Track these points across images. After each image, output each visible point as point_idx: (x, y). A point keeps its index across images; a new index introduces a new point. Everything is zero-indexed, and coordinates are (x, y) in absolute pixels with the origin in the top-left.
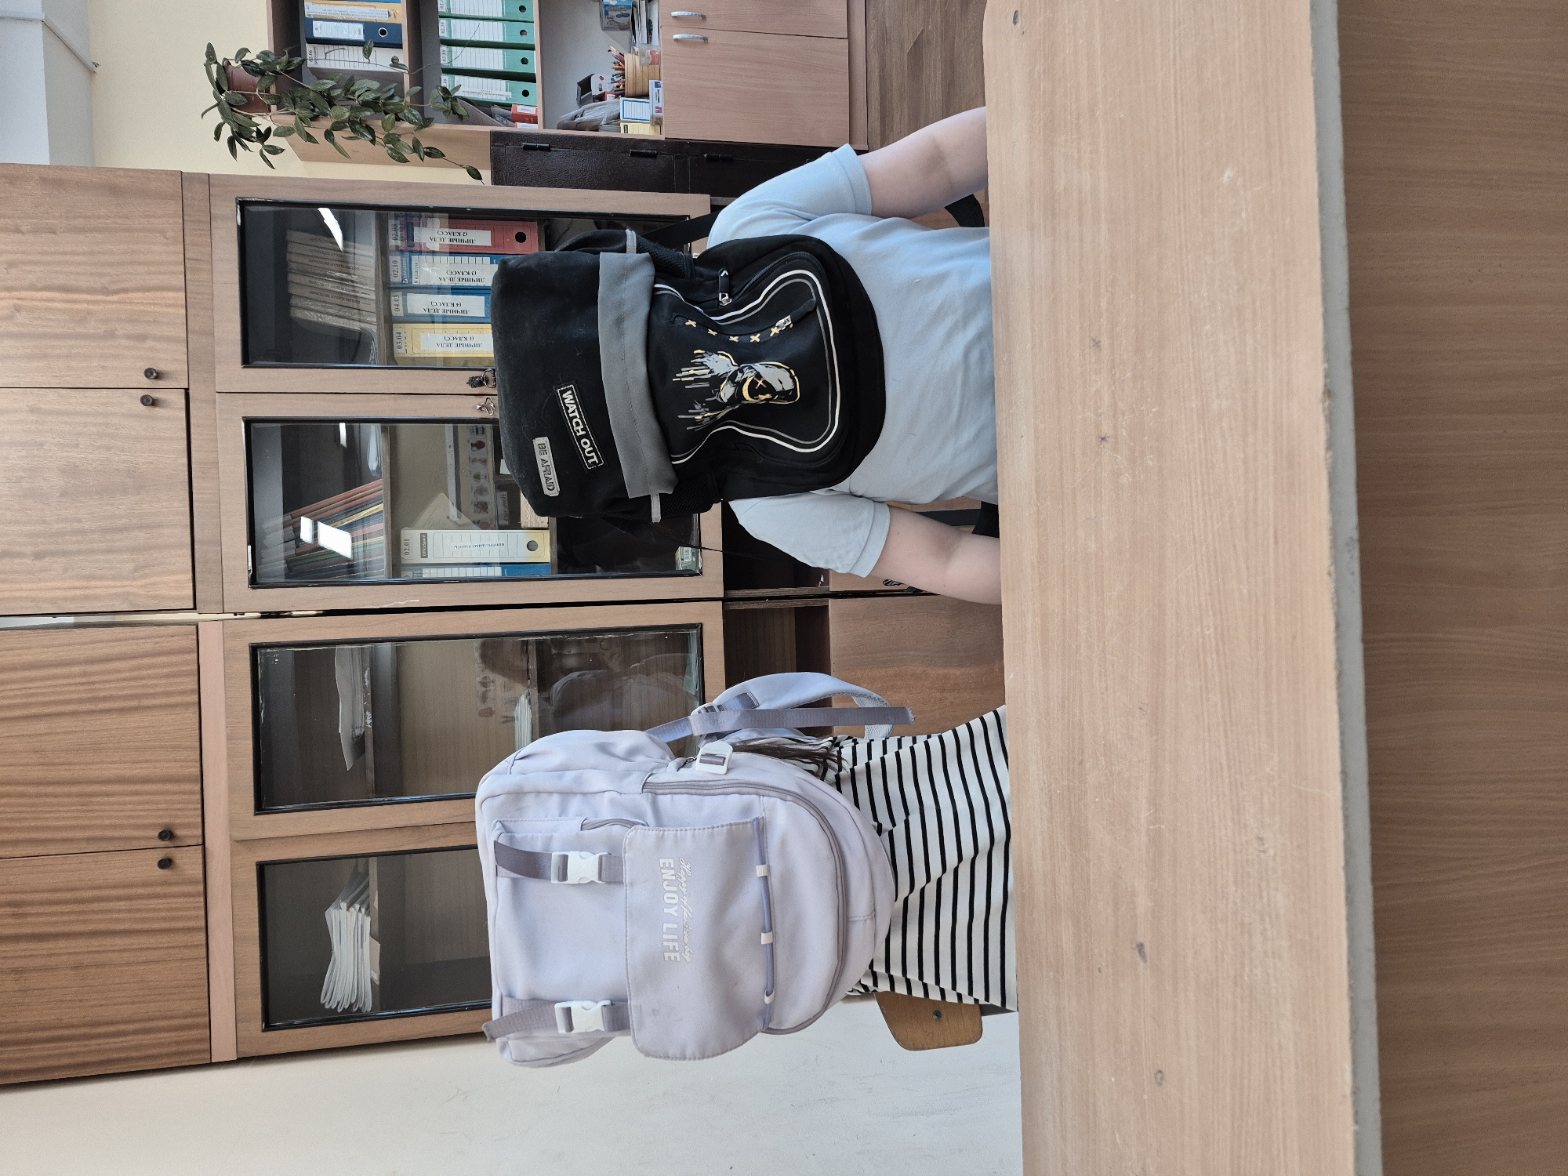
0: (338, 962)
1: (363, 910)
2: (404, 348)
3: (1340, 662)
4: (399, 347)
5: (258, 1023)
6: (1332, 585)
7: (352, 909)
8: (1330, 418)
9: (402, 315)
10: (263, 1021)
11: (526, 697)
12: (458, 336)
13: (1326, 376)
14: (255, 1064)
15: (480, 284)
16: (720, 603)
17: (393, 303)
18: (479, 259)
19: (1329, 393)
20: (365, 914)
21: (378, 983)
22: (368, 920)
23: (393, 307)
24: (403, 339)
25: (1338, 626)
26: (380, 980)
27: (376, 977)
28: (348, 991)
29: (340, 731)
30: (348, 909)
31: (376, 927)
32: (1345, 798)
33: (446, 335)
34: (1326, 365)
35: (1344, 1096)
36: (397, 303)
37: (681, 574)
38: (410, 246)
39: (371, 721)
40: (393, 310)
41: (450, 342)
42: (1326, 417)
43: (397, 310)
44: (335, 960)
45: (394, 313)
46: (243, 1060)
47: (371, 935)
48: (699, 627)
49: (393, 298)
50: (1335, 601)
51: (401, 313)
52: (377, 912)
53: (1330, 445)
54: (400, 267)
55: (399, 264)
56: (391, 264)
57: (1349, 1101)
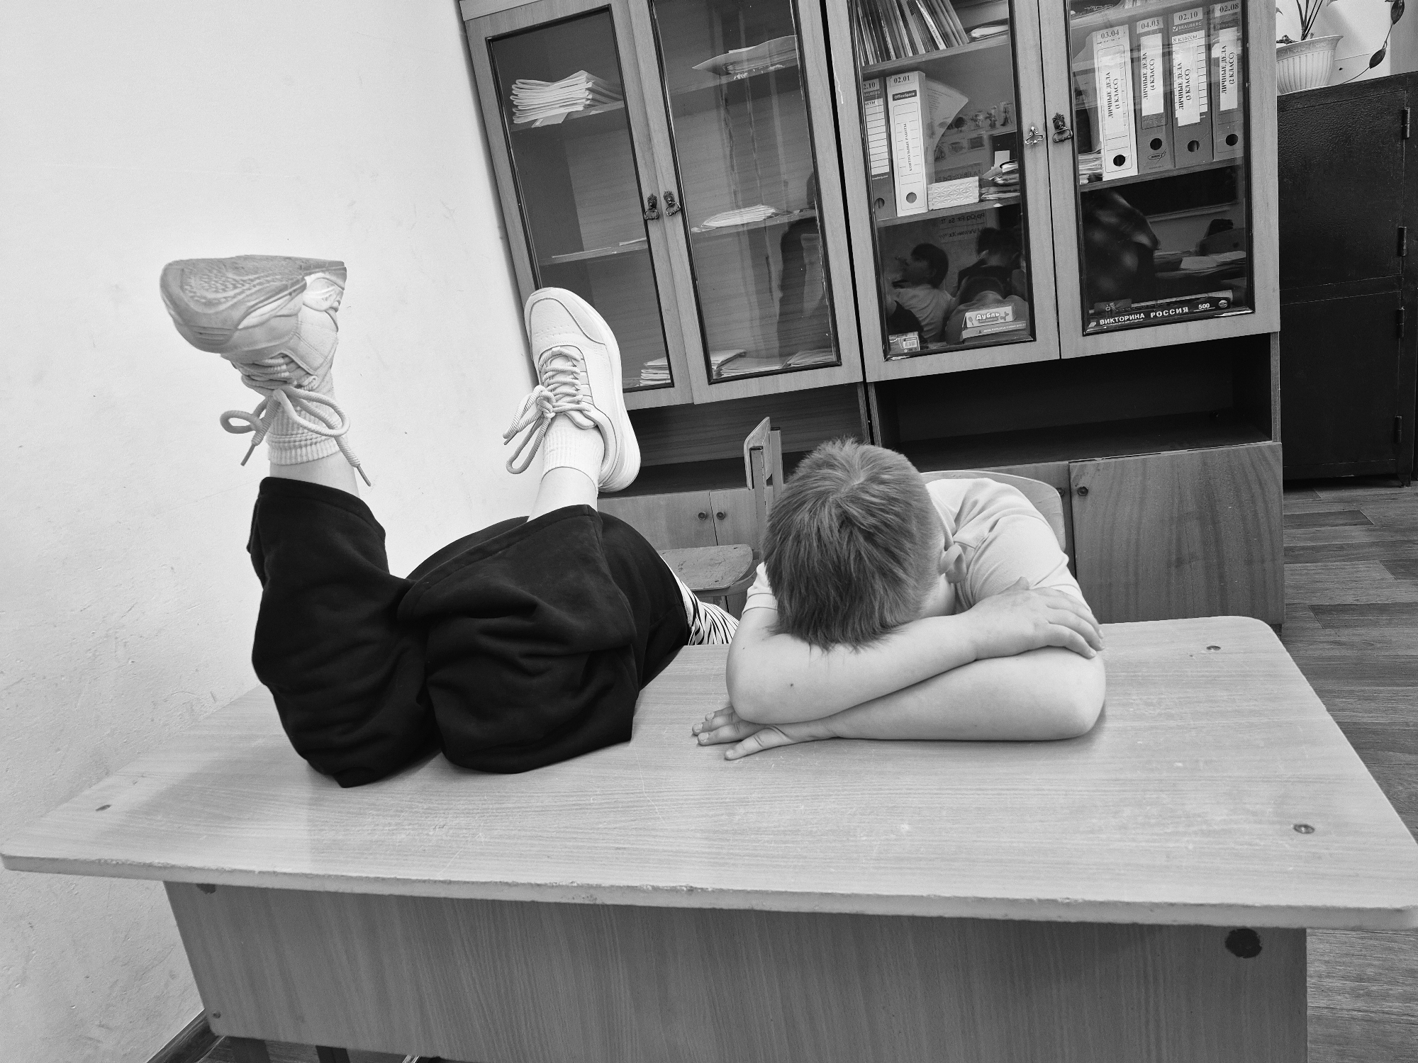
0: (547, 89)
1: (588, 102)
2: (1102, 40)
3: (516, 885)
4: (1103, 36)
5: (491, 33)
6: (564, 884)
7: (587, 92)
8: (674, 890)
9: (1138, 33)
10: (493, 37)
11: (773, 213)
12: (1119, 92)
13: (702, 889)
14: (462, 36)
15: (1177, 105)
16: (861, 379)
17: (1149, 21)
18: (1205, 101)
19: (691, 890)
20: (585, 105)
21: (533, 126)
22: (580, 108)
23: (1145, 22)
24: (1112, 38)
25: (539, 885)
26: (535, 128)
27: (537, 124)
28: (526, 102)
29: (731, 52)
30: (588, 89)
31: (576, 116)
32: (435, 882)
33: (1120, 79)
34: (710, 890)
35: (275, 867)
36: (1150, 24)
37: (885, 342)
38: (1214, 27)
39: (739, 78)
40: (1142, 22)
41: (1112, 85)
42: (675, 887)
43: (1144, 26)
44: (547, 86)
45: (1140, 24)
46: (464, 25)
47: (569, 114)
48: (838, 363)
49: (1156, 19)
50: (554, 884)
51: (1140, 30)
52: (587, 114)
53: (656, 889)
54: (1190, 20)
55: (1194, 19)
56: (1193, 11)
57: (270, 869)
